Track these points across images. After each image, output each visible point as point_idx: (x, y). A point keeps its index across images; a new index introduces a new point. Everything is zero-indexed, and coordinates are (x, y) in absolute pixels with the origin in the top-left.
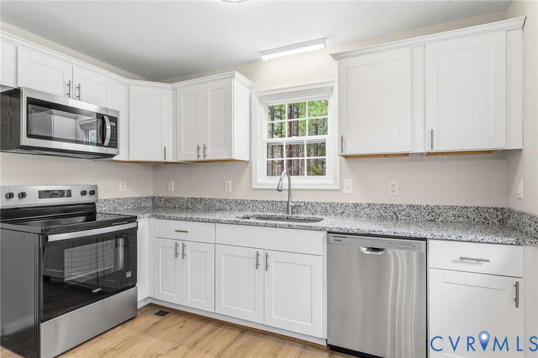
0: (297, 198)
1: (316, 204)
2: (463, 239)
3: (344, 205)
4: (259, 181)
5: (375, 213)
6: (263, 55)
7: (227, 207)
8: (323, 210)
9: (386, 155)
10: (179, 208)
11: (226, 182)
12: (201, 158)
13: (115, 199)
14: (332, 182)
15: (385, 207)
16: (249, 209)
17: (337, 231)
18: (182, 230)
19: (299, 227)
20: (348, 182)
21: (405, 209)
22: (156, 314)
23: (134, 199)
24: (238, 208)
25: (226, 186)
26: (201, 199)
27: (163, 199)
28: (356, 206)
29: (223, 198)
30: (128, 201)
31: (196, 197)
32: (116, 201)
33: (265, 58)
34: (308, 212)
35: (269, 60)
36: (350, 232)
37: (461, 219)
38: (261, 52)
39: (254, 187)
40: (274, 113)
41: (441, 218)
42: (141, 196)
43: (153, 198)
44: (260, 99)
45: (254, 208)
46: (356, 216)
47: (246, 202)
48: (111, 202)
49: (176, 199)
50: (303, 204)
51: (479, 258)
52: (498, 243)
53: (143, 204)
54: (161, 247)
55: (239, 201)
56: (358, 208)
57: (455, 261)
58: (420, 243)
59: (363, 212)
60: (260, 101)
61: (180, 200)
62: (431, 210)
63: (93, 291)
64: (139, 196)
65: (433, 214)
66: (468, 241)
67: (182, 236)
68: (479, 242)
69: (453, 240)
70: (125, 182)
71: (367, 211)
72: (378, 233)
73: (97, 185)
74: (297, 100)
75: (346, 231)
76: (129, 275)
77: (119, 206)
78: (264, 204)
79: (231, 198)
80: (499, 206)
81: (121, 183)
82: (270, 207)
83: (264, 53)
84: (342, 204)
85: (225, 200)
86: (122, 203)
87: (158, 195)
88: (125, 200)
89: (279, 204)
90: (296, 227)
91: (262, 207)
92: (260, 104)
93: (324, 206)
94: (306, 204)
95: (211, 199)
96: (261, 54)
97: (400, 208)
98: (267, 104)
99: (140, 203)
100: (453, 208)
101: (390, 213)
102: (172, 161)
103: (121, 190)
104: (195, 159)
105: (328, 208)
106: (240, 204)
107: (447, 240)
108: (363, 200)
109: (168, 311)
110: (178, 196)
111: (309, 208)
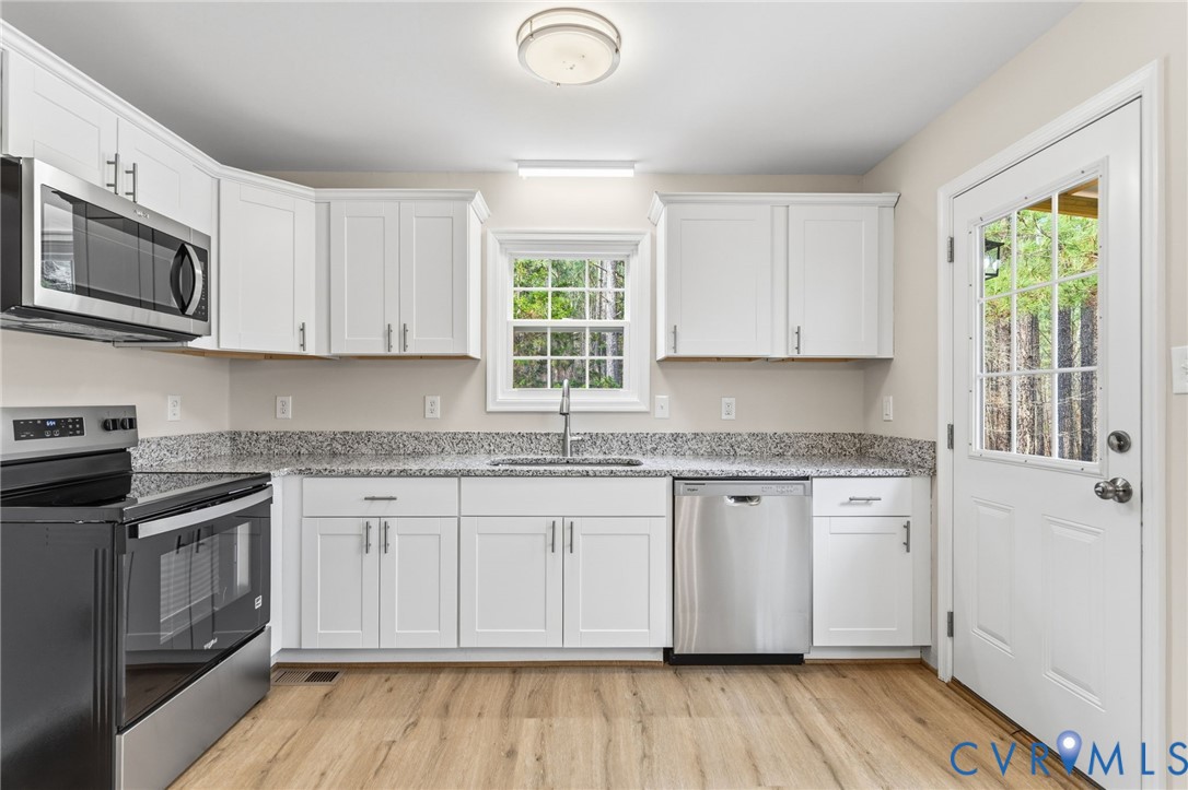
0: (578, 427)
1: (611, 437)
2: (853, 474)
3: (657, 436)
4: (500, 397)
5: (704, 448)
6: (519, 167)
7: (434, 448)
8: (623, 447)
9: (719, 359)
10: (310, 454)
11: (429, 399)
12: (395, 351)
13: (161, 439)
14: (636, 399)
15: (718, 437)
16: (482, 450)
17: (690, 475)
18: (377, 496)
19: (630, 473)
20: (663, 398)
21: (746, 440)
22: (308, 680)
23: (197, 437)
24: (457, 449)
25: (428, 406)
26: (369, 434)
27: (263, 437)
28: (675, 437)
29: (423, 430)
30: (187, 444)
31: (357, 430)
32: (162, 442)
33: (524, 173)
34: (597, 450)
35: (528, 178)
36: (711, 475)
37: (815, 451)
38: (517, 161)
39: (491, 408)
40: (529, 272)
41: (792, 451)
42: (210, 431)
43: (234, 436)
44: (501, 244)
45: (492, 448)
46: (676, 453)
47: (475, 437)
48: (153, 447)
49: (302, 436)
50: (587, 438)
51: (867, 496)
52: (889, 476)
53: (215, 449)
54: (321, 535)
55: (460, 436)
56: (679, 440)
57: (843, 504)
58: (804, 484)
59: (686, 447)
60: (501, 248)
61: (313, 437)
62: (779, 440)
63: (205, 647)
64: (205, 430)
65: (782, 445)
66: (858, 477)
67: (379, 508)
68: (870, 476)
69: (842, 477)
70: (178, 398)
71: (694, 445)
72: (750, 474)
73: (134, 407)
74: (558, 255)
75: (704, 475)
76: (258, 603)
77: (168, 454)
78: (514, 439)
79: (442, 430)
80: (857, 432)
81: (170, 400)
82: (525, 446)
83: (523, 163)
84: (654, 435)
85: (427, 434)
86: (175, 447)
87: (246, 426)
88: (180, 440)
89: (544, 439)
90: (623, 474)
91: (508, 445)
92: (501, 252)
93: (624, 439)
94: (594, 438)
95: (394, 434)
96: (516, 165)
97: (739, 439)
98: (511, 254)
99: (208, 447)
100: (806, 436)
101: (724, 445)
102: (314, 354)
103: (170, 417)
104: (380, 350)
105: (631, 442)
106: (464, 443)
107: (834, 476)
108: (685, 427)
109: (336, 670)
110: (306, 429)
111: (598, 443)
